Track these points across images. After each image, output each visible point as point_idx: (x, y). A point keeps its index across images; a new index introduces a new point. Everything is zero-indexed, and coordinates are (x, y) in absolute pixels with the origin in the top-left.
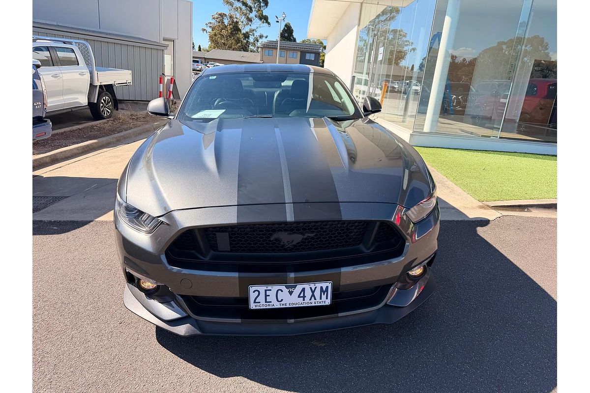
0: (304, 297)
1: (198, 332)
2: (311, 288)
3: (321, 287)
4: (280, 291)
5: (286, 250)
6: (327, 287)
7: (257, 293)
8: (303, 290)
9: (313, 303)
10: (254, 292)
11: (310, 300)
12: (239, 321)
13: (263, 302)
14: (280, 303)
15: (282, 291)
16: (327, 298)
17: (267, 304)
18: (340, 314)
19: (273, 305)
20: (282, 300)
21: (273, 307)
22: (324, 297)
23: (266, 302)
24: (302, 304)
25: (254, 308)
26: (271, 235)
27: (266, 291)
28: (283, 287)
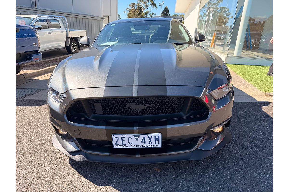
0: (145, 142)
1: (86, 160)
2: (149, 137)
3: (155, 137)
4: (130, 138)
5: (135, 114)
6: (159, 137)
7: (117, 138)
8: (144, 138)
9: (151, 146)
10: (115, 138)
11: (149, 144)
12: (108, 154)
13: (121, 144)
14: (131, 145)
15: (131, 138)
16: (159, 143)
17: (123, 145)
18: (168, 153)
19: (127, 146)
20: (132, 143)
21: (127, 147)
22: (157, 142)
23: (123, 144)
24: (144, 146)
25: (116, 147)
26: (126, 105)
27: (122, 138)
28: (132, 136)
